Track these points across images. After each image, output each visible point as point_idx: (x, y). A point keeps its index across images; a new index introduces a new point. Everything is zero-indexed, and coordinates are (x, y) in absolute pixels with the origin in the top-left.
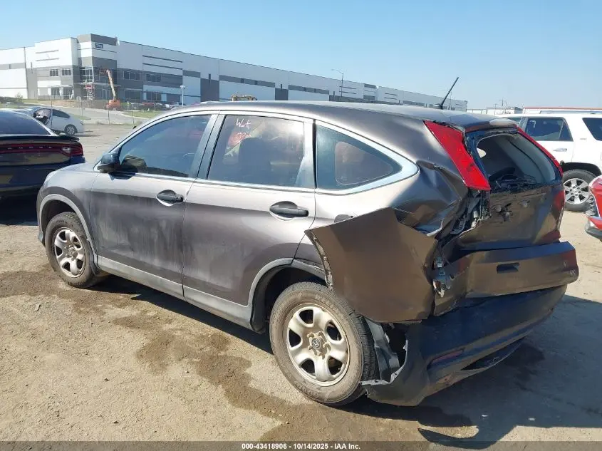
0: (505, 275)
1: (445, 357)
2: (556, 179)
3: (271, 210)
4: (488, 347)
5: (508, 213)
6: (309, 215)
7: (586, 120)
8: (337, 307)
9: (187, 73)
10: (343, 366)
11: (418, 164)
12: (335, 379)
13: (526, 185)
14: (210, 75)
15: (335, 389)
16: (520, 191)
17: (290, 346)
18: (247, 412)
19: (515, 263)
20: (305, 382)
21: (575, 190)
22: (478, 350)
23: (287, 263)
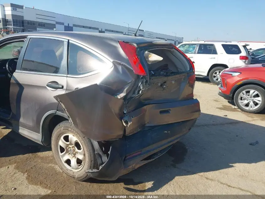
0: (165, 115)
1: (132, 155)
2: (190, 70)
3: (47, 85)
4: (154, 149)
5: (164, 86)
6: (64, 88)
7: (223, 45)
8: (79, 134)
9: (57, 23)
10: (83, 162)
11: (113, 62)
12: (80, 168)
13: (172, 73)
14: (68, 24)
15: (79, 173)
16: (169, 76)
17: (60, 153)
18: (35, 186)
19: (169, 110)
20: (67, 170)
21: (218, 75)
22: (148, 151)
23: (54, 112)
